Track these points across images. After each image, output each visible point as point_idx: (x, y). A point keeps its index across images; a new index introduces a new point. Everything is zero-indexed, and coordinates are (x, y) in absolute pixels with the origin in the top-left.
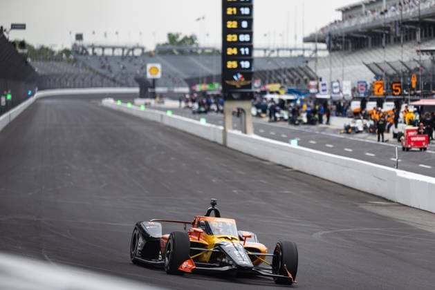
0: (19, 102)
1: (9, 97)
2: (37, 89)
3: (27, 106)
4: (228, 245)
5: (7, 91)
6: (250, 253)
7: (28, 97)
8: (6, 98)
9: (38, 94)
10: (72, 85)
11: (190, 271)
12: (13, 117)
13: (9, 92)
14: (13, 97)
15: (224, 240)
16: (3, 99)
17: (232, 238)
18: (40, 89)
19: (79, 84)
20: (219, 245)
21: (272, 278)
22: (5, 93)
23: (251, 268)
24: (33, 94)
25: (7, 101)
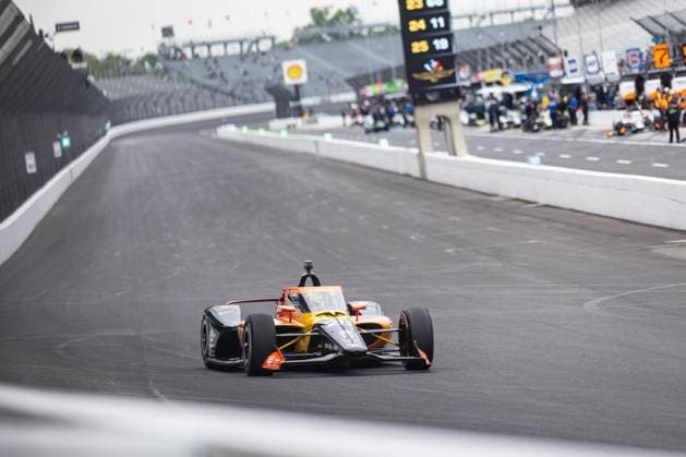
0: (83, 149)
1: (66, 142)
2: (108, 125)
3: (95, 155)
4: (330, 325)
5: (62, 133)
6: (365, 331)
8: (61, 144)
9: (112, 132)
10: (166, 111)
11: (277, 367)
12: (77, 175)
13: (66, 134)
14: (71, 141)
15: (325, 317)
16: (57, 148)
17: (337, 314)
18: (113, 125)
19: (177, 107)
20: (319, 325)
21: (400, 363)
22: (59, 136)
23: (363, 353)
24: (104, 133)
25: (63, 149)
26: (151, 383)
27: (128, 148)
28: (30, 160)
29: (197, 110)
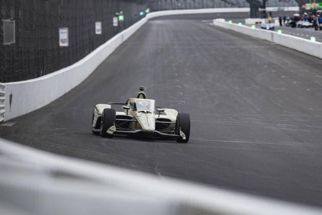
0: (131, 24)
1: (121, 18)
2: (147, 11)
3: (139, 27)
5: (119, 12)
7: (141, 18)
8: (118, 18)
9: (150, 15)
10: (184, 6)
12: (125, 38)
13: (121, 13)
14: (124, 18)
16: (115, 20)
18: (151, 11)
19: (190, 4)
22: (117, 14)
24: (144, 16)
25: (119, 22)
26: (156, 168)
27: (159, 26)
28: (98, 26)
29: (203, 7)
